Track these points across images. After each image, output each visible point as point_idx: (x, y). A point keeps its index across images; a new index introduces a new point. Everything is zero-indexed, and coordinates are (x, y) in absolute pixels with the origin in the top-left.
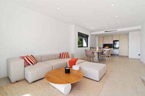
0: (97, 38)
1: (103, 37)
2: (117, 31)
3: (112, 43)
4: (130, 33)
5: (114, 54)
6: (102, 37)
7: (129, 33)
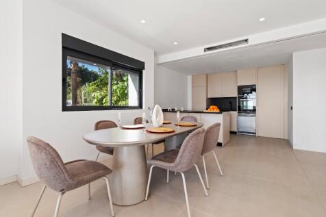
0: (190, 78)
1: (207, 76)
2: (250, 43)
3: (234, 94)
4: (296, 57)
5: (241, 130)
6: (205, 76)
7: (294, 54)
